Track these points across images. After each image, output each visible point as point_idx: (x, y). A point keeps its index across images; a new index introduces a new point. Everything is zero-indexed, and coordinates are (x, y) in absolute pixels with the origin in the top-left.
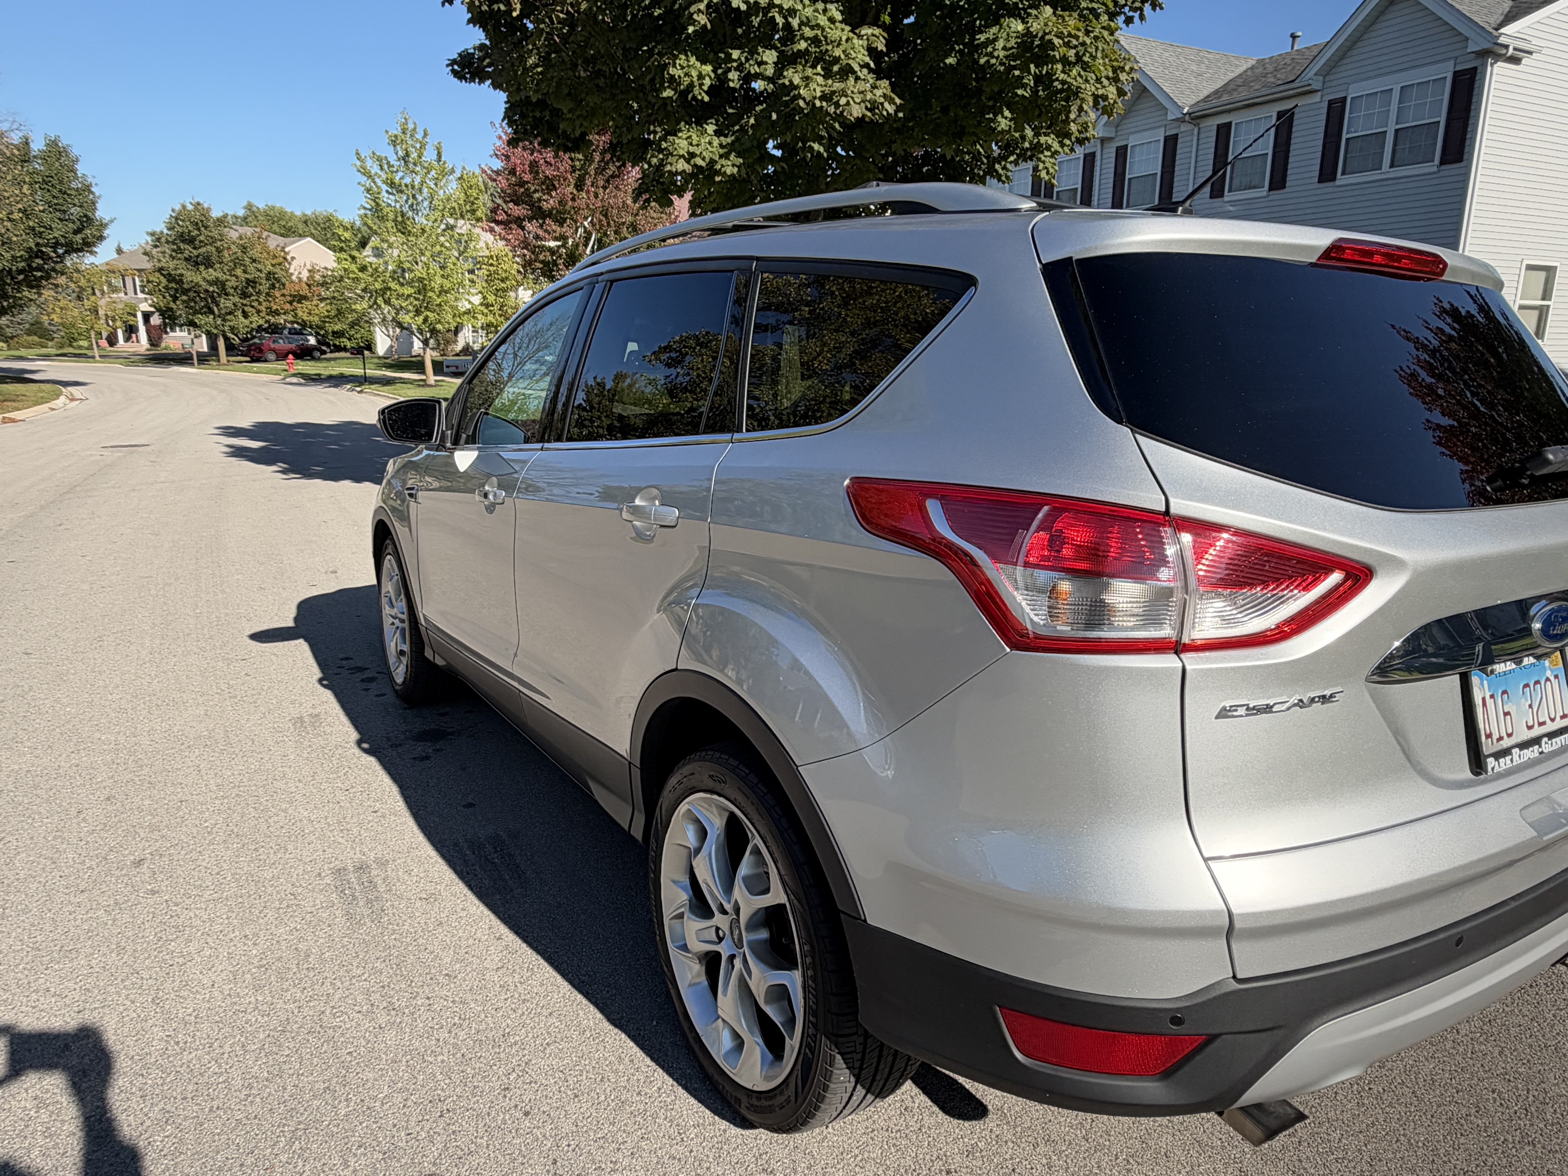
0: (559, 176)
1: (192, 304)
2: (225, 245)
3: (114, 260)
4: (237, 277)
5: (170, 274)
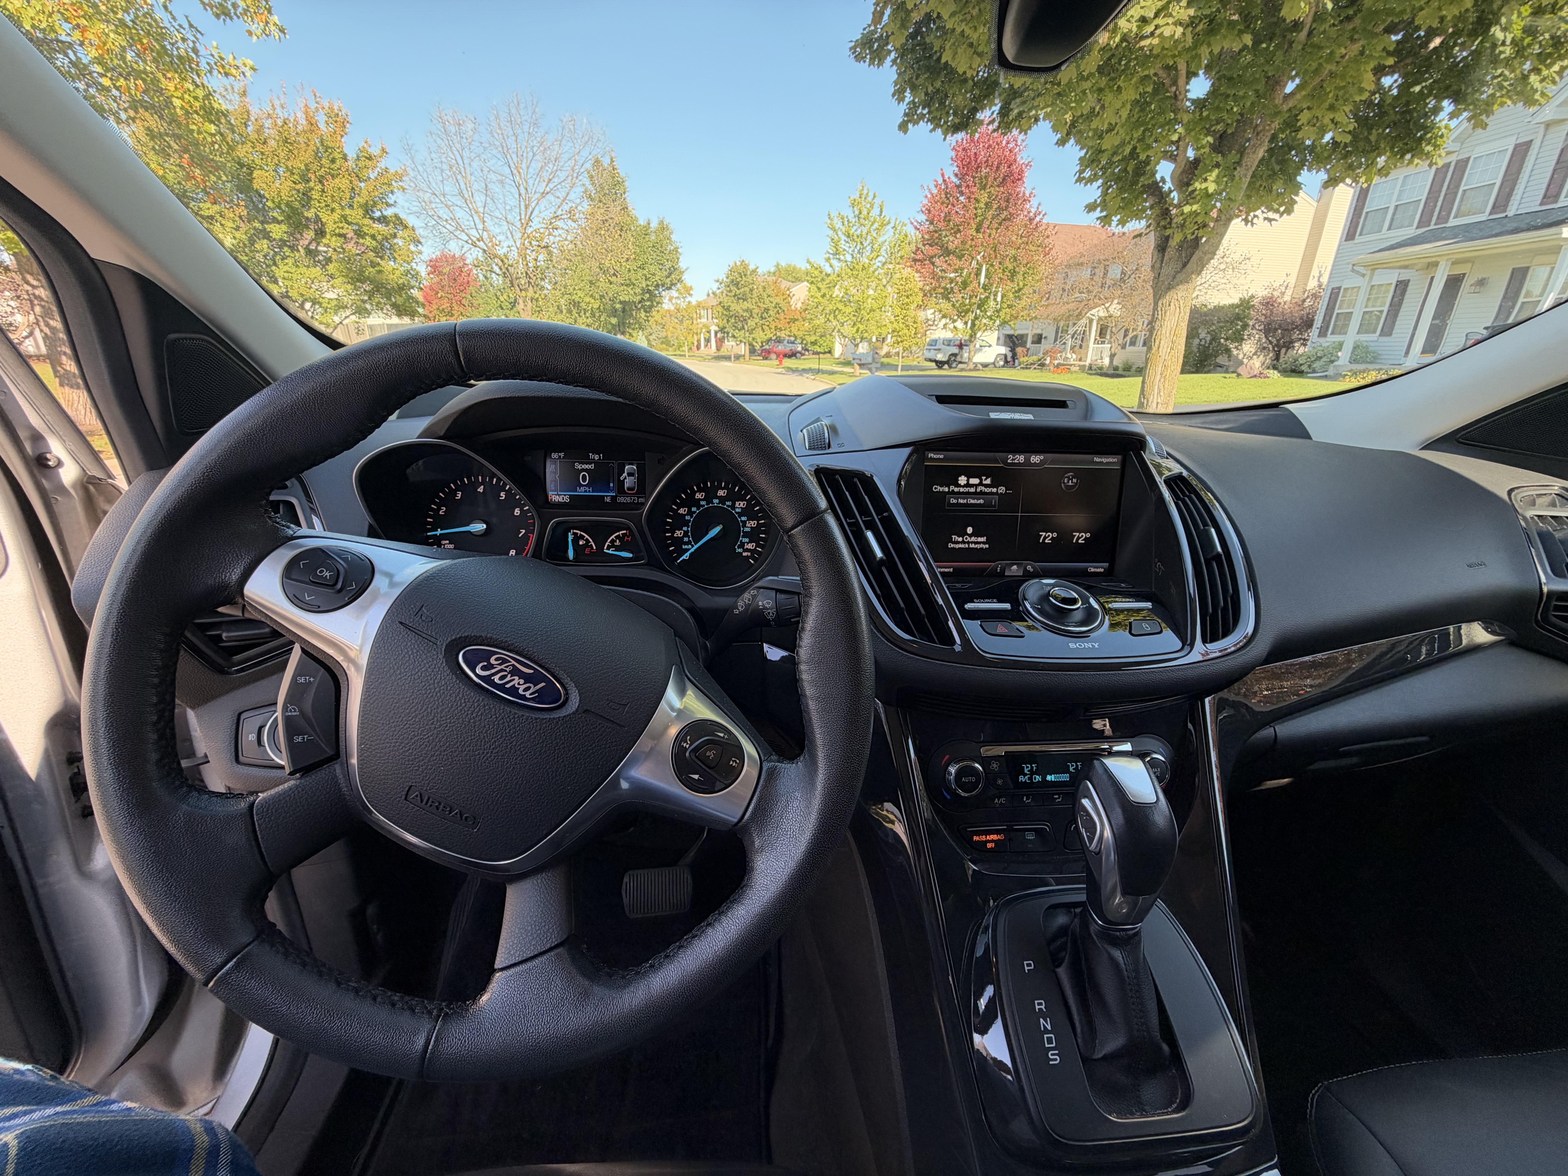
0: (965, 222)
1: (735, 324)
2: (755, 287)
4: (759, 307)
5: (725, 306)
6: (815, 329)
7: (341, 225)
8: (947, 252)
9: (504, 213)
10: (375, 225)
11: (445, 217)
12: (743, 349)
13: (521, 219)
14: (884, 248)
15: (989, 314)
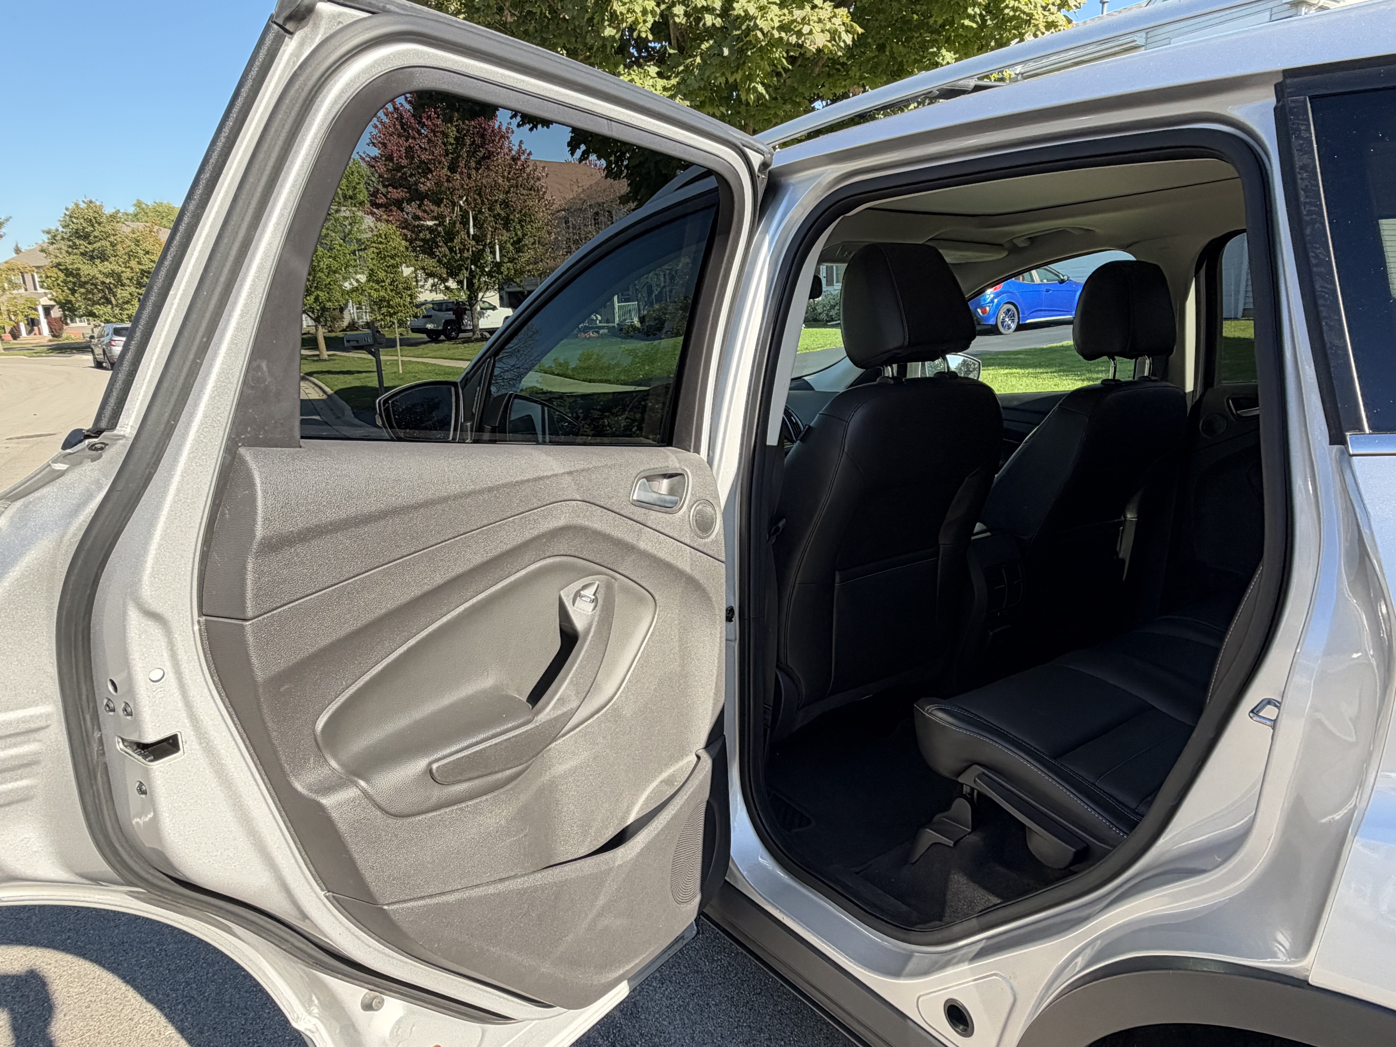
0: (434, 160)
1: (90, 296)
2: (119, 240)
3: (13, 259)
4: (132, 269)
5: (67, 269)
8: (419, 196)
15: (487, 270)
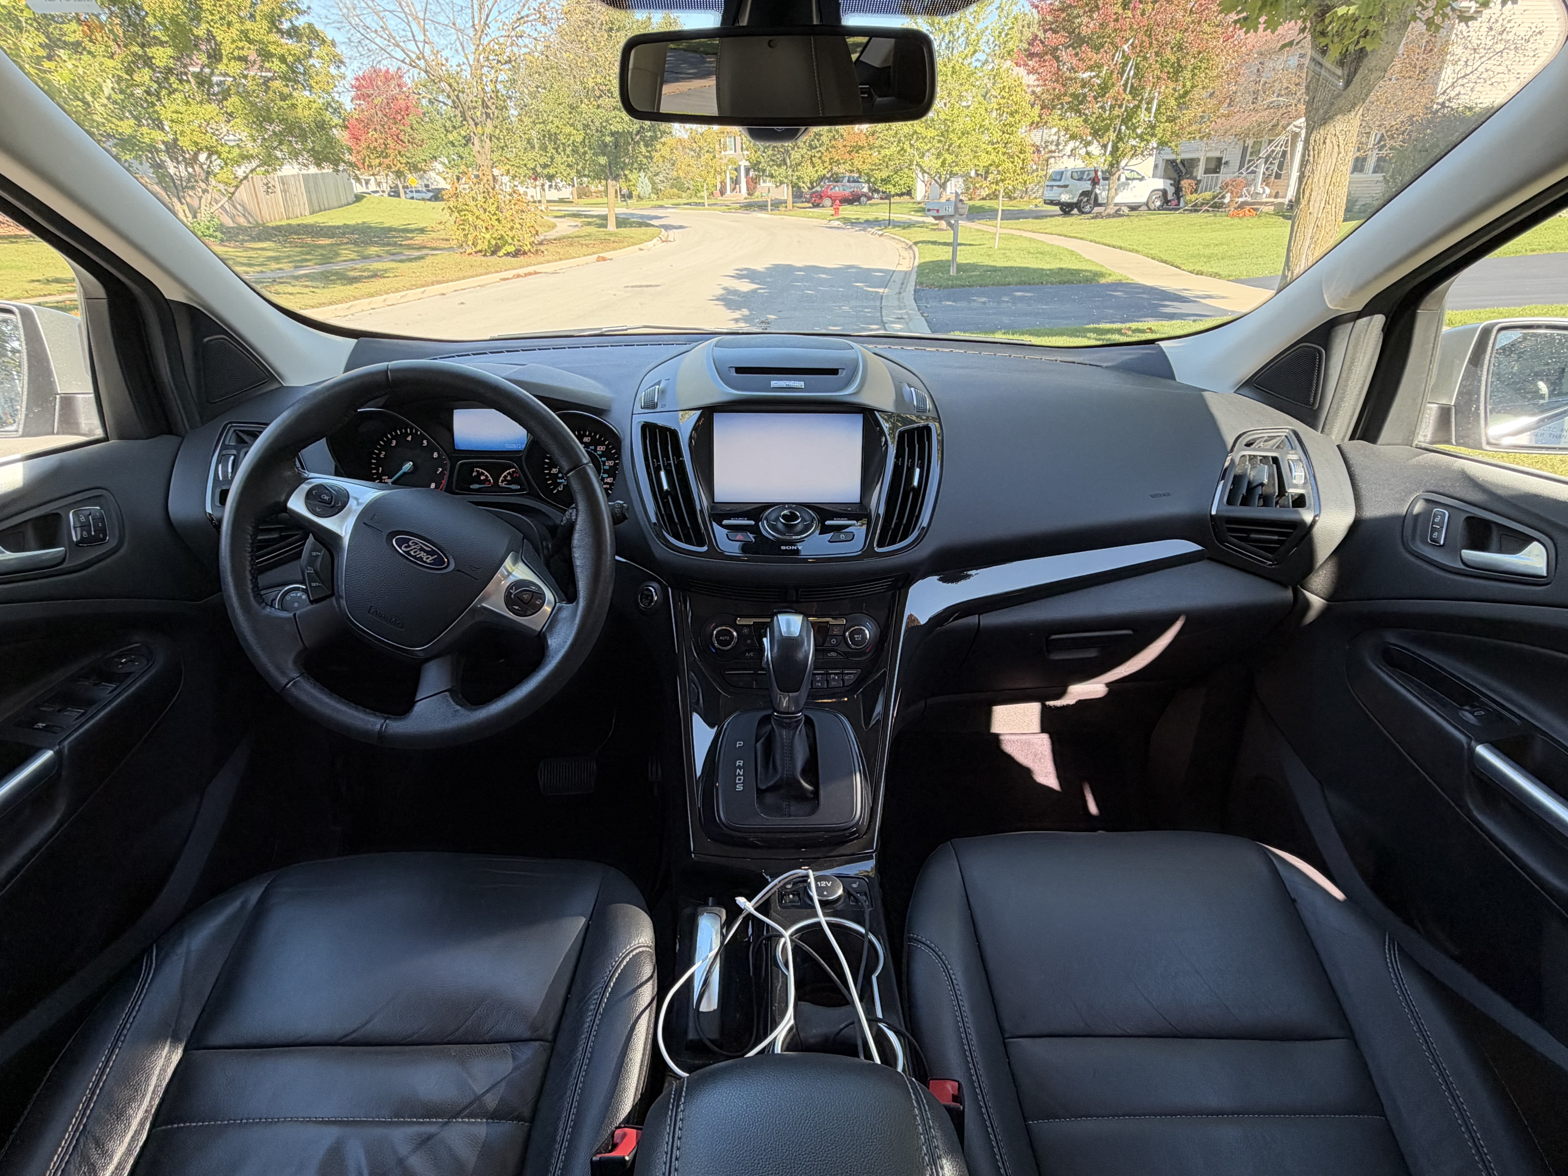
6: (886, 161)
7: (240, 44)
8: (1078, 41)
9: (451, 16)
10: (283, 41)
11: (374, 26)
12: (785, 193)
13: (474, 25)
14: (984, 39)
15: (1139, 131)
